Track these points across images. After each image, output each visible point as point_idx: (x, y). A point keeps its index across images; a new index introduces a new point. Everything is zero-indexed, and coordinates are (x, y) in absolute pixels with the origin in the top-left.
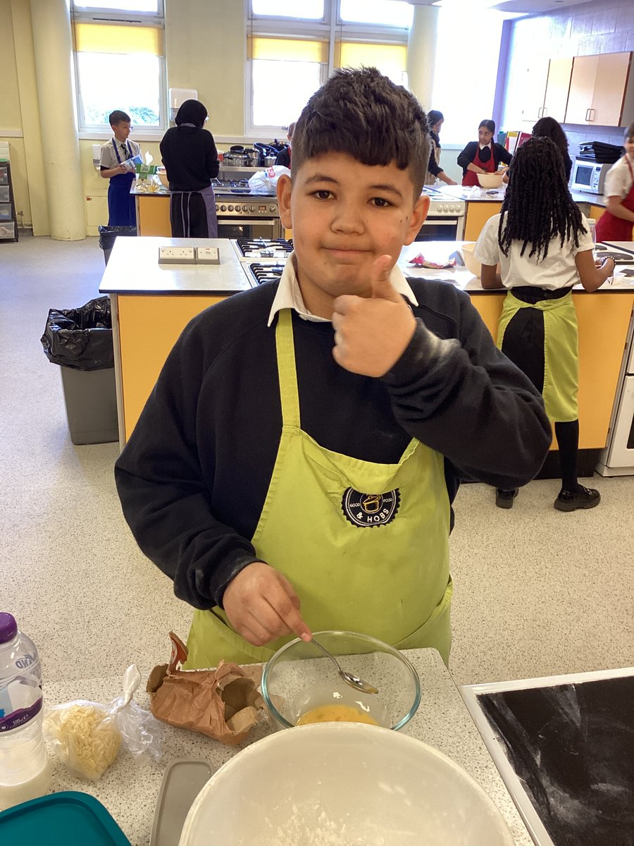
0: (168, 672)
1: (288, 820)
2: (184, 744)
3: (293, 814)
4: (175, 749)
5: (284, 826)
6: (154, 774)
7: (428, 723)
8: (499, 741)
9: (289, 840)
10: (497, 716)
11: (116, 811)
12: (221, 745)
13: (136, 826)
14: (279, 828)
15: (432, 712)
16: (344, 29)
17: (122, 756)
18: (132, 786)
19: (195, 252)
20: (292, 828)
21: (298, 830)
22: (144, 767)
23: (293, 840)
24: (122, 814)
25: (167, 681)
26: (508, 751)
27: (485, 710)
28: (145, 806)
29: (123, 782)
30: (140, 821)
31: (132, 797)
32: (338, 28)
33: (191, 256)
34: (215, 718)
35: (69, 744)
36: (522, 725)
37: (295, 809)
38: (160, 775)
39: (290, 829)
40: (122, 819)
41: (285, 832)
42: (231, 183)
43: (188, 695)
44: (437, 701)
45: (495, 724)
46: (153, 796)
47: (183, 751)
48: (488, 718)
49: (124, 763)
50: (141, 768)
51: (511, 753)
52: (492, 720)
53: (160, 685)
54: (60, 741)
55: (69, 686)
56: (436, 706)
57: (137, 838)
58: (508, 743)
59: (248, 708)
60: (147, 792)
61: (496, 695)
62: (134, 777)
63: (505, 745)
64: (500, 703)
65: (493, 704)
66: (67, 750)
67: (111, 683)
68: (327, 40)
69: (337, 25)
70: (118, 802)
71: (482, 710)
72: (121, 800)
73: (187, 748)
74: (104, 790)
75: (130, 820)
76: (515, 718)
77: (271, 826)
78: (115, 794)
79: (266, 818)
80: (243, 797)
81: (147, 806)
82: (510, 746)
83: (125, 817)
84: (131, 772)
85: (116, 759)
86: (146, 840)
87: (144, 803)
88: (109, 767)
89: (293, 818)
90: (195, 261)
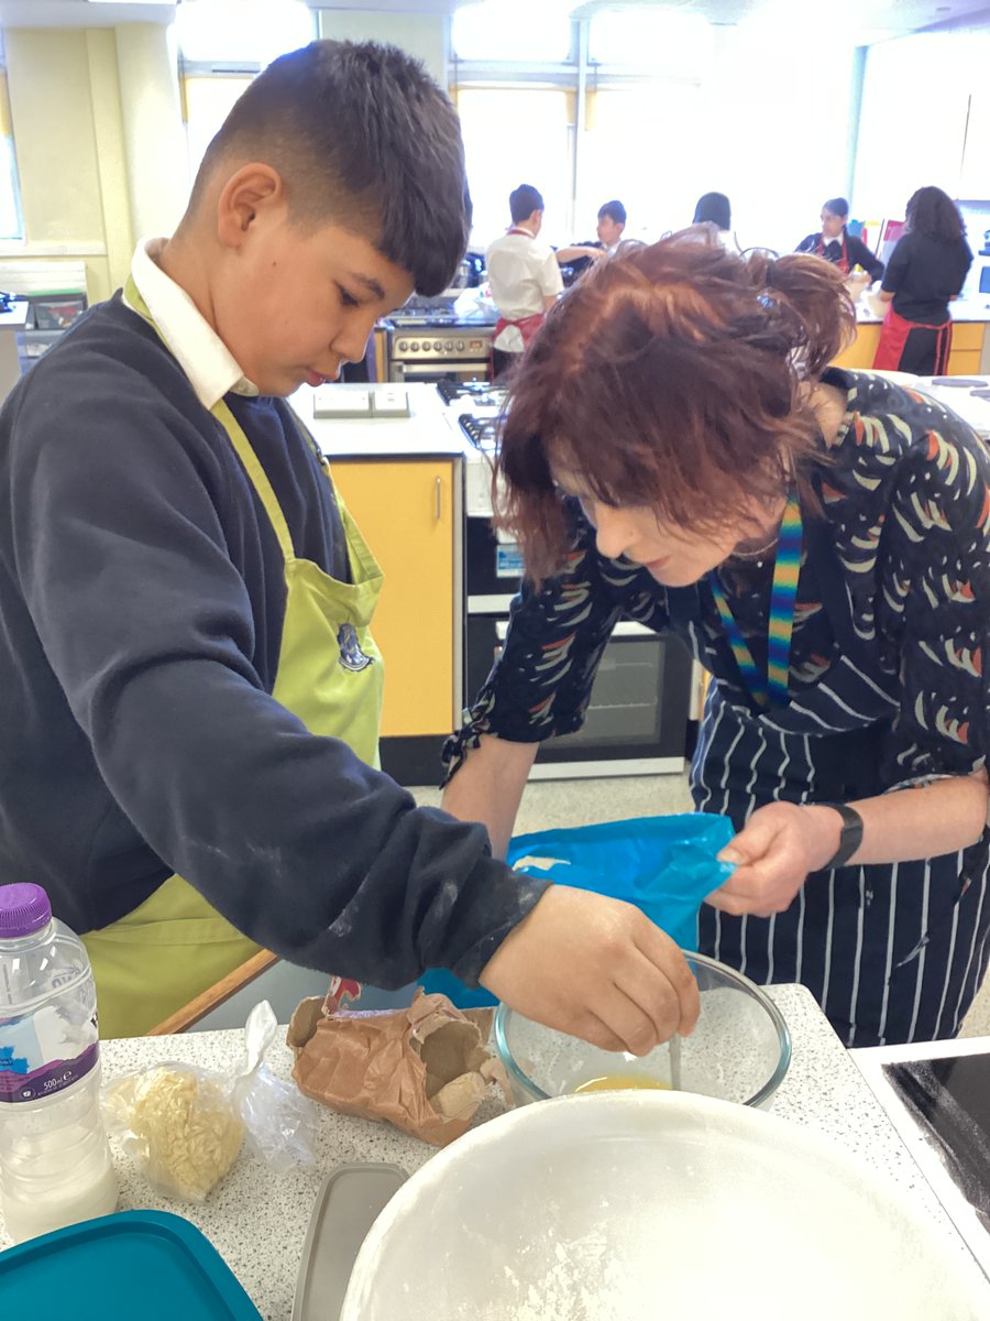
0: (324, 1009)
1: (549, 1274)
2: (355, 1141)
3: (559, 1262)
4: (340, 1150)
5: (540, 1284)
6: (300, 1193)
7: (798, 1110)
8: (930, 1143)
9: (550, 1310)
10: (923, 1100)
11: (234, 1256)
12: (422, 1145)
13: (268, 1283)
14: (531, 1287)
15: (804, 1090)
16: (600, 70)
17: (245, 1162)
18: (262, 1213)
19: (371, 400)
20: (556, 1288)
21: (567, 1292)
22: (283, 1181)
23: (557, 1311)
24: (243, 1262)
25: (323, 1026)
26: (948, 1162)
27: (901, 1091)
28: (285, 1248)
29: (245, 1207)
30: (276, 1275)
31: (262, 1231)
32: (591, 70)
33: (365, 406)
34: (408, 1091)
35: (150, 1139)
36: (970, 1115)
37: (560, 1252)
38: (312, 1195)
39: (552, 1290)
40: (243, 1271)
41: (544, 1297)
42: (426, 310)
43: (360, 1052)
44: (811, 1072)
45: (921, 1113)
46: (299, 1231)
47: (353, 1154)
48: (906, 1104)
49: (248, 1174)
50: (278, 1183)
51: (956, 1165)
52: (915, 1108)
53: (311, 1035)
54: (136, 1134)
55: (154, 1043)
56: (810, 1080)
57: (269, 1306)
58: (947, 1146)
59: (468, 1075)
60: (289, 1224)
61: (918, 1065)
62: (266, 1198)
63: (942, 1151)
64: (927, 1079)
65: (914, 1081)
66: (148, 1149)
67: (227, 1039)
68: (574, 89)
69: (589, 64)
70: (236, 1240)
71: (895, 1090)
72: (241, 1238)
73: (360, 1149)
74: (211, 1221)
75: (257, 1273)
76: (955, 1103)
77: (516, 1283)
78: (231, 1227)
79: (507, 1268)
80: (464, 1227)
81: (289, 1249)
82: (951, 1151)
83: (249, 1267)
84: (260, 1190)
85: (233, 1166)
86: (286, 1307)
87: (283, 1244)
88: (221, 1180)
89: (557, 1269)
90: (371, 414)
